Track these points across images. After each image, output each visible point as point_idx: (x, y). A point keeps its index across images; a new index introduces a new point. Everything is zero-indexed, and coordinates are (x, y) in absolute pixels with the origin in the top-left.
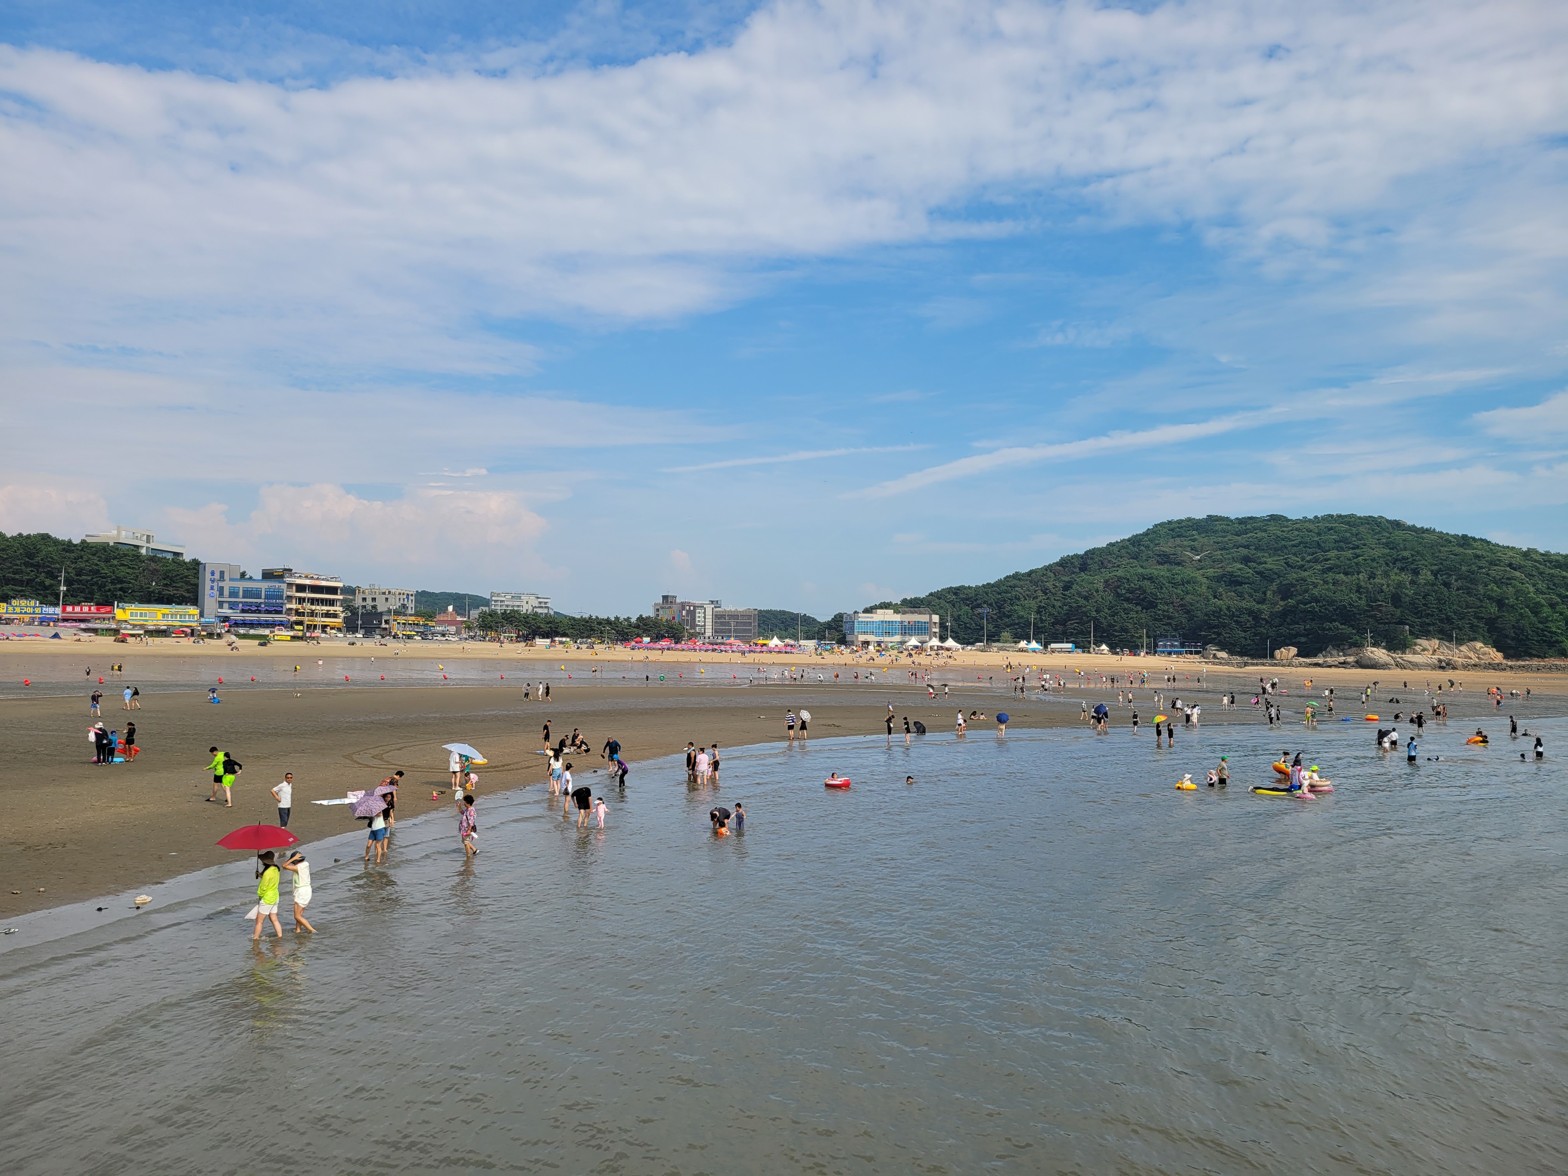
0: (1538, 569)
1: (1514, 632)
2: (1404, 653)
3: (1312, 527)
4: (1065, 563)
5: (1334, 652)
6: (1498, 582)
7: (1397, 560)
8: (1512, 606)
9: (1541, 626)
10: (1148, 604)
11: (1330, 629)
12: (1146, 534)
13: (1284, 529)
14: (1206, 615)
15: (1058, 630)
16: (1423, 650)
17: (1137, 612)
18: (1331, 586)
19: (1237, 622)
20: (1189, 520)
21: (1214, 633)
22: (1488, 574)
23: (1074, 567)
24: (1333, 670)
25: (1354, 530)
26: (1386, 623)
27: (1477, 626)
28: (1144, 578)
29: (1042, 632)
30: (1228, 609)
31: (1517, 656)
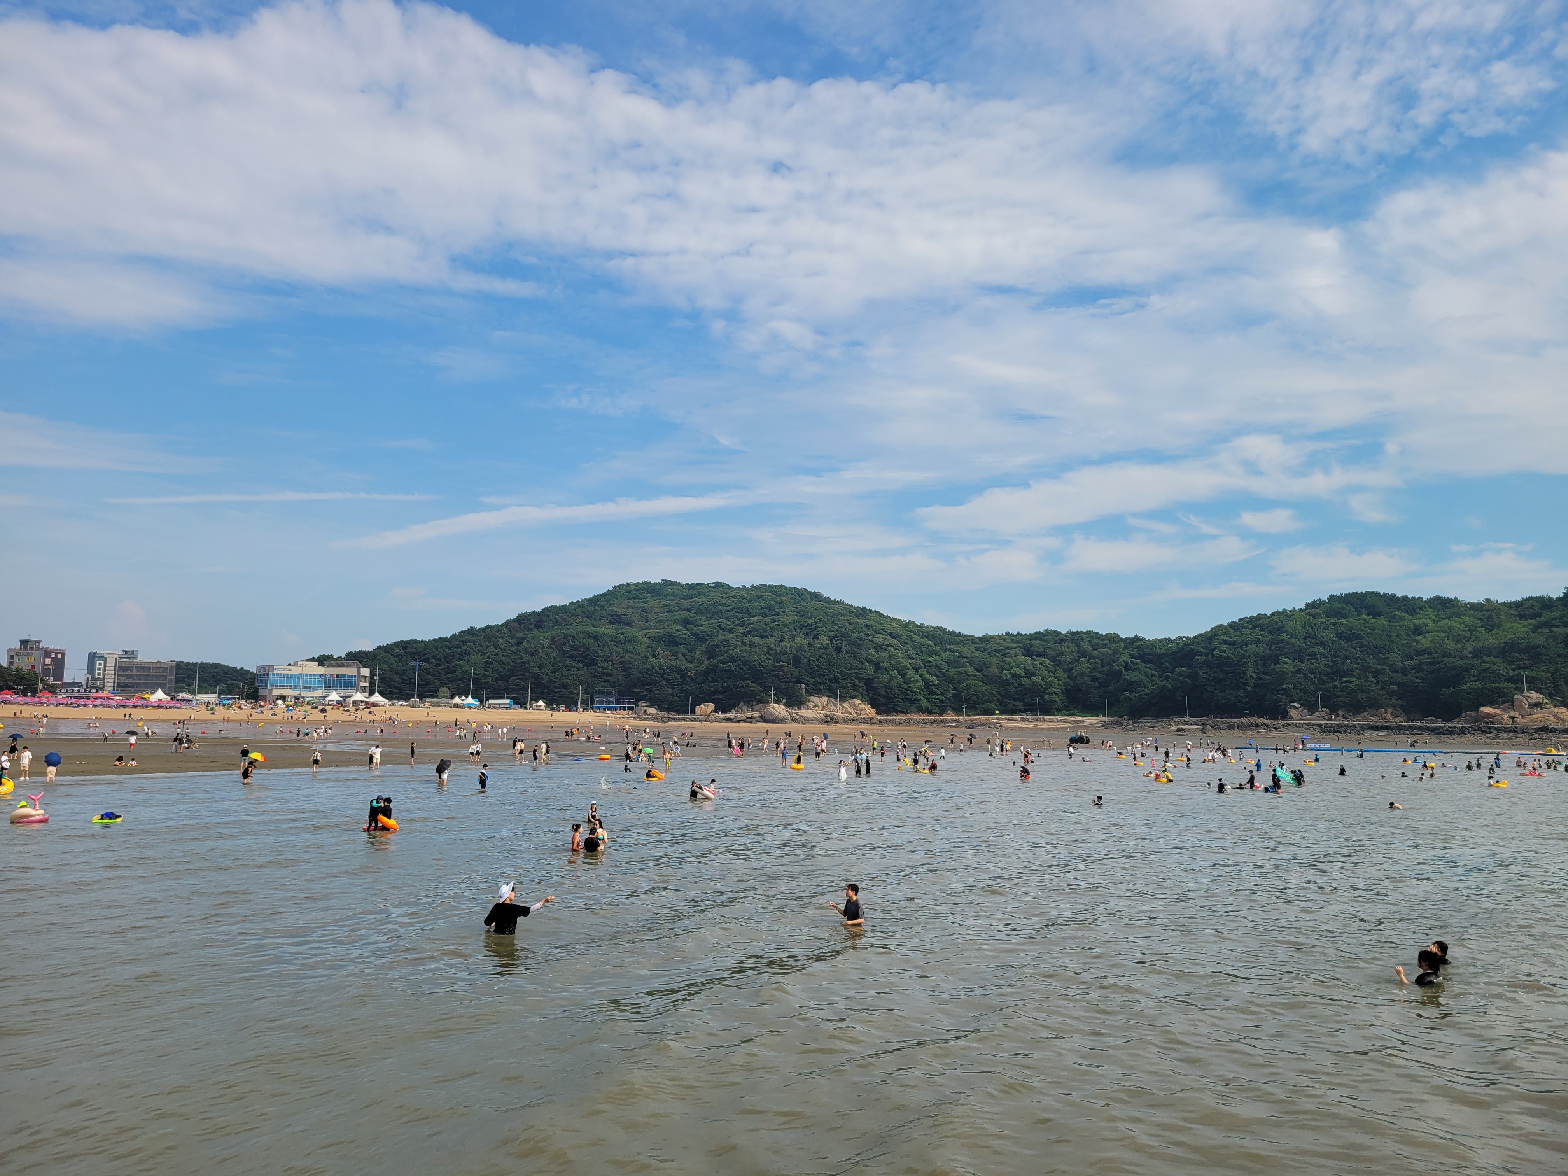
0: (912, 638)
1: (886, 691)
2: (799, 709)
3: (745, 594)
4: (521, 619)
5: (745, 708)
6: (879, 648)
7: (803, 626)
8: (886, 669)
9: (905, 686)
10: (589, 661)
11: (743, 686)
12: (605, 595)
13: (724, 595)
14: (641, 673)
15: (500, 686)
16: (815, 706)
17: (578, 669)
18: (748, 648)
19: (667, 680)
20: (646, 583)
21: (646, 690)
22: (872, 641)
23: (531, 624)
24: (742, 724)
25: (778, 599)
26: (788, 682)
27: (858, 686)
28: (590, 636)
29: (485, 688)
30: (660, 667)
31: (887, 712)
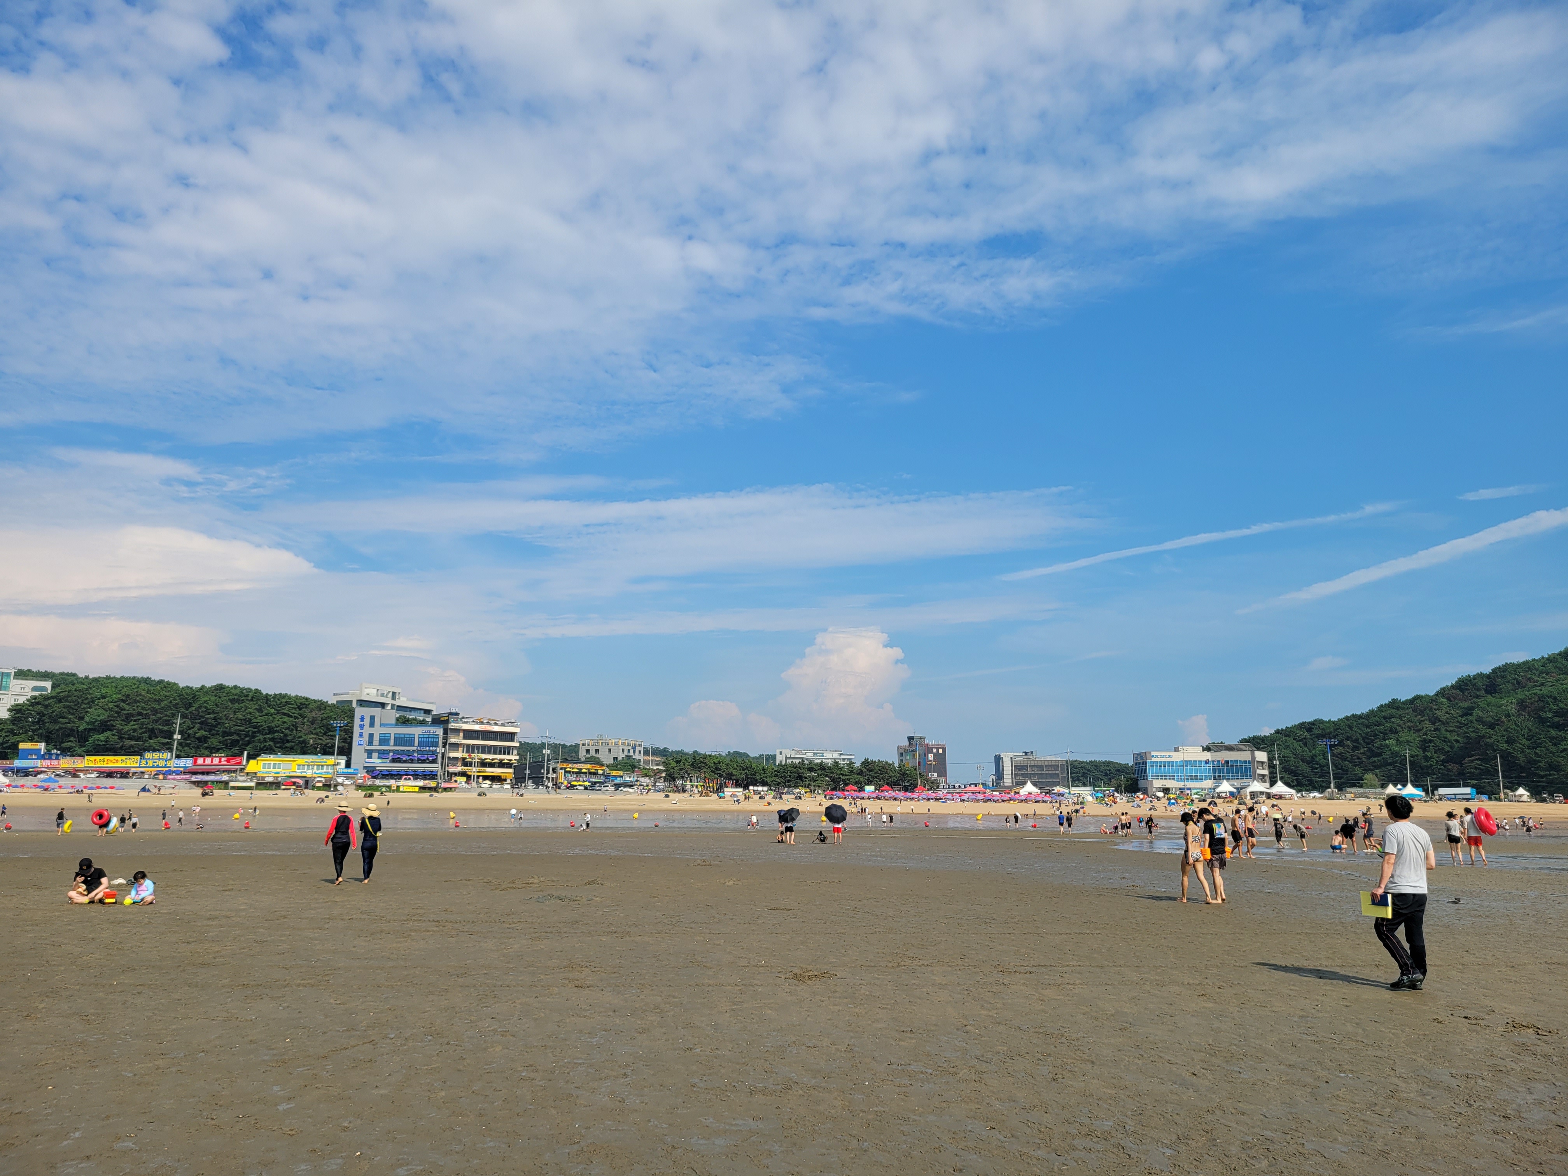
4: (1463, 685)
15: (1450, 770)
23: (1478, 690)
29: (1429, 775)
